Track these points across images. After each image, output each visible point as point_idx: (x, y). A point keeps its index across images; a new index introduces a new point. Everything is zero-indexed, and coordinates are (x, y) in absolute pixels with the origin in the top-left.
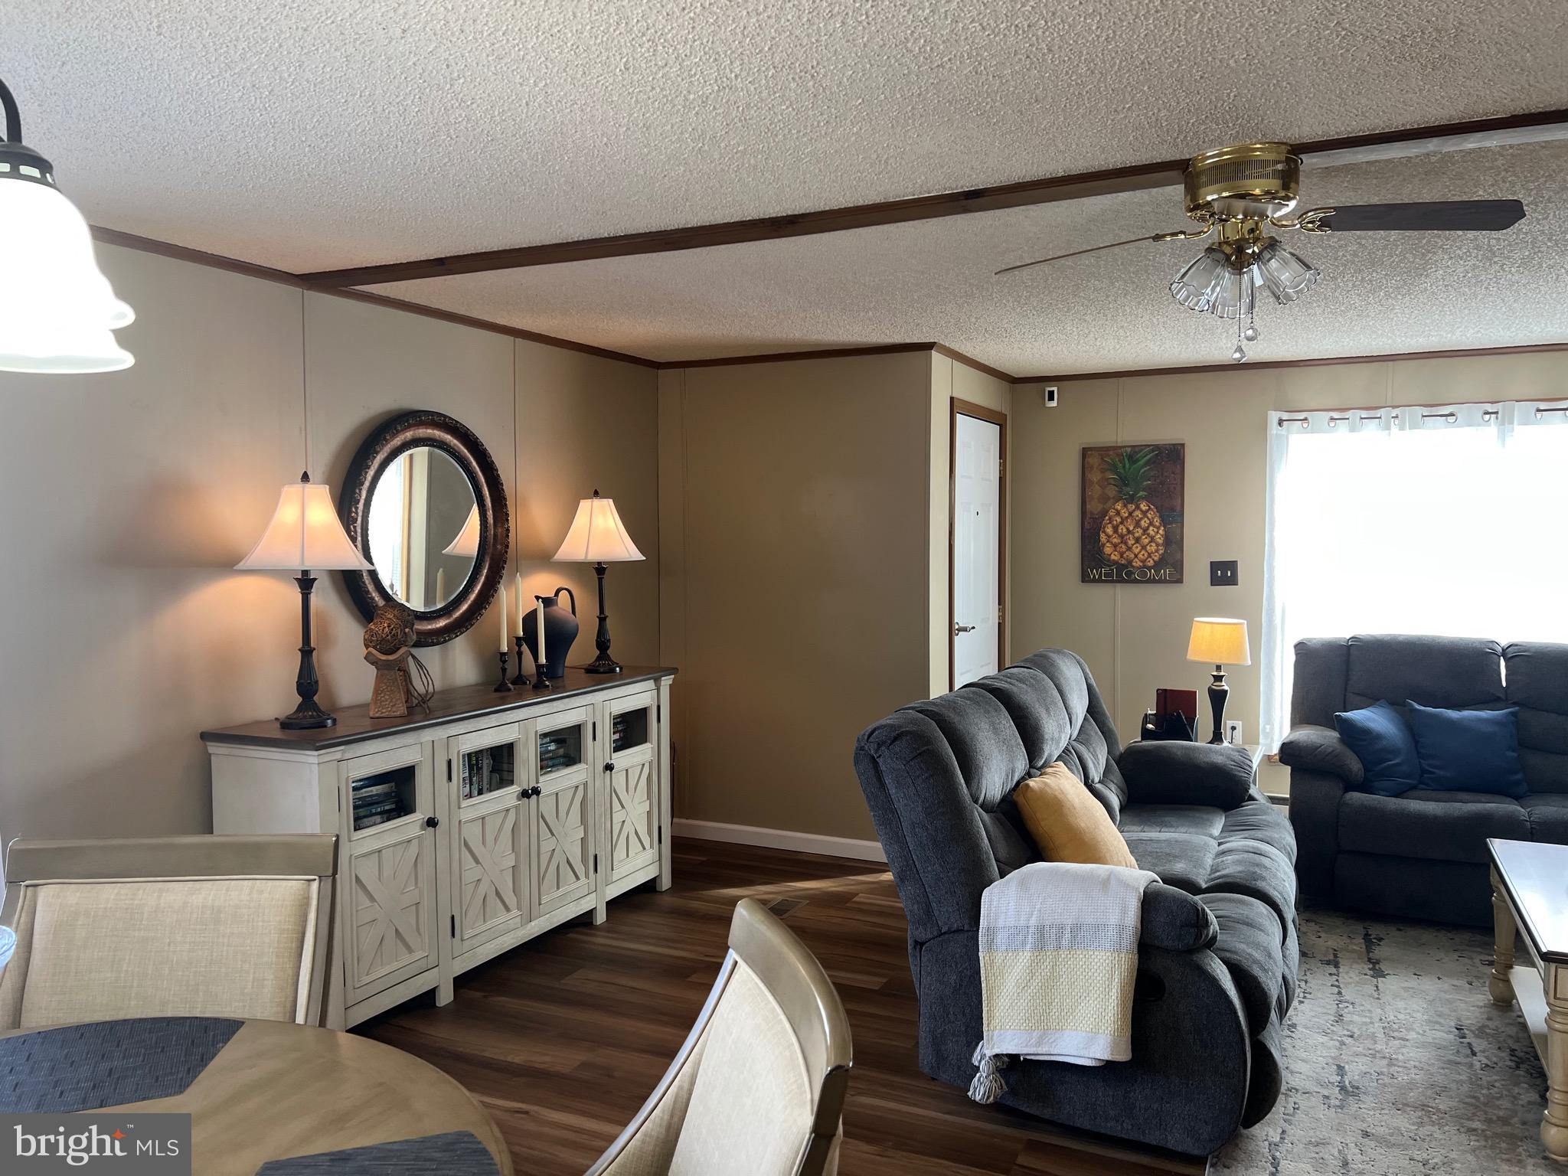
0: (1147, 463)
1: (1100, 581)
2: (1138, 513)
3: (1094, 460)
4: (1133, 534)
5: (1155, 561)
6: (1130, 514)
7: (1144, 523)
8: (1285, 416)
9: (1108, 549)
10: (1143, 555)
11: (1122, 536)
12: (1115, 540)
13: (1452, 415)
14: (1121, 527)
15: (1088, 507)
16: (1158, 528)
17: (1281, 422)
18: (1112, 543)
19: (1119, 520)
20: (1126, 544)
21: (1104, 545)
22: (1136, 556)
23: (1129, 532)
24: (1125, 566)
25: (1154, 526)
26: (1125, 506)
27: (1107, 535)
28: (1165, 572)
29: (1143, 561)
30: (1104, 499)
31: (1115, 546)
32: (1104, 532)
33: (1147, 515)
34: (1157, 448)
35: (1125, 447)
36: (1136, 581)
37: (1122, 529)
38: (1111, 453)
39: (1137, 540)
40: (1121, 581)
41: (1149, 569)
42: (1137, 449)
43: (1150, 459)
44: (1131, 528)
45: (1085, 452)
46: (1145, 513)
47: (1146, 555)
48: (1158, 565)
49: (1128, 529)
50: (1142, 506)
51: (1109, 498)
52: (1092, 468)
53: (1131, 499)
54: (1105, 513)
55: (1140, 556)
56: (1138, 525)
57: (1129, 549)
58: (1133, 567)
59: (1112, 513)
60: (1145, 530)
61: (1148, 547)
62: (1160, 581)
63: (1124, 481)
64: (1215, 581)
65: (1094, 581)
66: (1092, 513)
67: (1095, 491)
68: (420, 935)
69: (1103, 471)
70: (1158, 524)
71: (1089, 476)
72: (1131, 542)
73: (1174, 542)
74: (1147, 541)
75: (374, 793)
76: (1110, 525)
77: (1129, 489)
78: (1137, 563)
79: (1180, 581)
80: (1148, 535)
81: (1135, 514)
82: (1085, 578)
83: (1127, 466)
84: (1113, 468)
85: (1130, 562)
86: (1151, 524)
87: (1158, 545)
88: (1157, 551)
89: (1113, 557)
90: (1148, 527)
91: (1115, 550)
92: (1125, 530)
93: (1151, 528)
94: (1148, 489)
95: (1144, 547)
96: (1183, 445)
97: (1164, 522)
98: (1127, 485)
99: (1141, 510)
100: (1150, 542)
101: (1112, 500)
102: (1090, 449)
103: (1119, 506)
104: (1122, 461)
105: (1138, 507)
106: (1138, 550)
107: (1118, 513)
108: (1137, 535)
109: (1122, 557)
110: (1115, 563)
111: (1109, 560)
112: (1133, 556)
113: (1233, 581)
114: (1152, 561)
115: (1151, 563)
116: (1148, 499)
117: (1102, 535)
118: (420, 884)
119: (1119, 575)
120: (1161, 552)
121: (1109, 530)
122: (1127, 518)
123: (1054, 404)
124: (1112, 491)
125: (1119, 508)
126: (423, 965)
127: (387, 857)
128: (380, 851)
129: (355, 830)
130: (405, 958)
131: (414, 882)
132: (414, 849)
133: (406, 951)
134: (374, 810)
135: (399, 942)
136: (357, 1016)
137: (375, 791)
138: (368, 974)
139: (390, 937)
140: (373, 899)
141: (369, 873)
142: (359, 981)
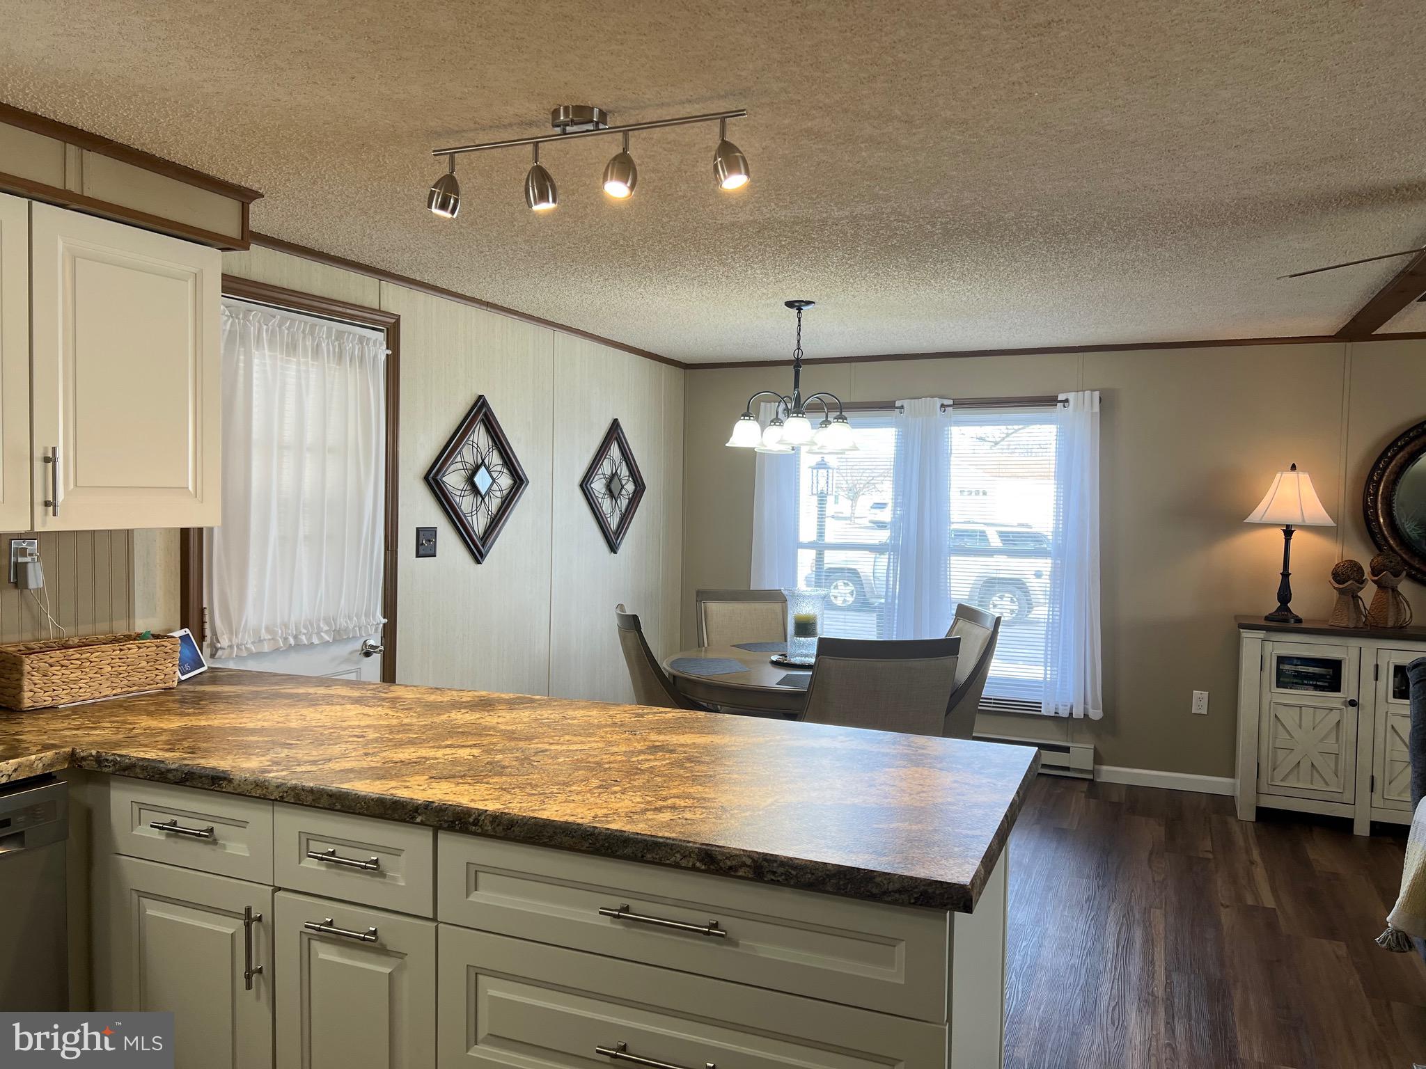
68: (1337, 776)
118: (1340, 742)
126: (1337, 797)
127: (1308, 714)
128: (1301, 707)
129: (1277, 687)
130: (1319, 785)
131: (1335, 739)
132: (1335, 716)
133: (1323, 782)
134: (1306, 682)
135: (1315, 772)
136: (1269, 803)
137: (1311, 670)
138: (1282, 780)
139: (1305, 766)
140: (1292, 737)
141: (1289, 717)
142: (1272, 780)
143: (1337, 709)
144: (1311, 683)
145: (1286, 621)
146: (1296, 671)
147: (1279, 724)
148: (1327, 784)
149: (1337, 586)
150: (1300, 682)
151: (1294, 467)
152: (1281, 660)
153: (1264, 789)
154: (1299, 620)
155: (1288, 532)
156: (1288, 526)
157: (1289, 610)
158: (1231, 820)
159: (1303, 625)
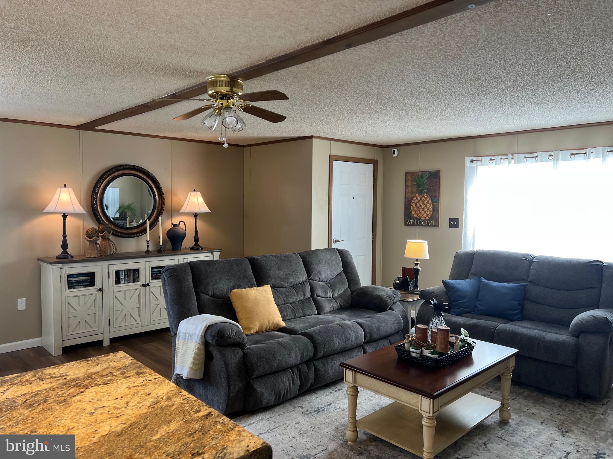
0: (427, 179)
1: (410, 225)
2: (423, 198)
3: (409, 177)
4: (422, 207)
5: (429, 218)
6: (421, 199)
7: (425, 203)
8: (474, 158)
9: (413, 213)
10: (425, 215)
11: (418, 208)
12: (416, 209)
13: (537, 157)
14: (418, 204)
15: (407, 196)
16: (430, 204)
17: (472, 161)
18: (414, 210)
19: (417, 201)
20: (419, 210)
21: (412, 211)
22: (423, 215)
23: (420, 206)
24: (419, 219)
25: (429, 204)
26: (419, 195)
27: (413, 207)
28: (433, 222)
29: (425, 218)
30: (412, 193)
31: (416, 211)
32: (412, 206)
33: (426, 199)
34: (430, 172)
35: (419, 172)
36: (422, 225)
37: (418, 205)
38: (415, 174)
39: (423, 209)
40: (417, 225)
41: (427, 220)
42: (424, 173)
43: (428, 177)
44: (421, 204)
45: (406, 174)
46: (426, 198)
47: (426, 215)
48: (430, 219)
49: (420, 205)
50: (425, 195)
51: (414, 193)
52: (408, 180)
53: (421, 193)
54: (412, 198)
55: (424, 215)
56: (423, 203)
57: (420, 212)
58: (421, 220)
59: (415, 198)
60: (426, 205)
61: (427, 212)
62: (431, 226)
63: (419, 186)
64: (451, 226)
65: (408, 225)
66: (408, 198)
67: (409, 189)
68: (96, 323)
69: (412, 181)
70: (430, 203)
71: (407, 183)
72: (421, 210)
73: (436, 210)
74: (426, 209)
75: (81, 279)
76: (414, 203)
77: (420, 189)
78: (423, 218)
79: (438, 226)
80: (427, 207)
81: (422, 199)
82: (406, 224)
83: (420, 179)
84: (415, 180)
85: (420, 218)
86: (428, 203)
87: (430, 211)
88: (430, 214)
89: (415, 216)
90: (427, 204)
91: (416, 213)
92: (419, 205)
93: (428, 204)
94: (427, 189)
95: (425, 212)
96: (439, 171)
97: (432, 202)
98: (420, 187)
99: (425, 197)
100: (428, 210)
101: (415, 193)
102: (408, 173)
103: (417, 195)
104: (418, 178)
105: (423, 196)
106: (423, 213)
107: (417, 198)
108: (423, 207)
109: (418, 216)
110: (416, 218)
111: (413, 217)
112: (421, 215)
113: (457, 226)
114: (428, 218)
115: (427, 218)
116: (427, 192)
117: (411, 207)
118: (96, 308)
119: (417, 223)
120: (431, 214)
121: (414, 205)
122: (420, 200)
123: (396, 155)
124: (415, 190)
125: (417, 196)
126: (96, 332)
127: (82, 298)
128: (79, 296)
129: (68, 289)
130: (89, 329)
131: (94, 307)
132: (93, 297)
133: (90, 327)
134: (80, 284)
135: (87, 324)
136: (67, 344)
137: (81, 278)
138: (73, 332)
139: (82, 322)
140: (75, 310)
141: (74, 302)
142: (68, 333)
143: (94, 294)
144: (82, 284)
145: (67, 258)
146: (75, 280)
147: (70, 306)
148: (91, 327)
149: (89, 239)
150: (78, 285)
151: (65, 186)
152: (69, 276)
153: (65, 338)
154: (72, 257)
155: (65, 216)
156: (64, 213)
157: (67, 253)
158: (51, 357)
159: (74, 259)
